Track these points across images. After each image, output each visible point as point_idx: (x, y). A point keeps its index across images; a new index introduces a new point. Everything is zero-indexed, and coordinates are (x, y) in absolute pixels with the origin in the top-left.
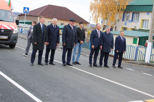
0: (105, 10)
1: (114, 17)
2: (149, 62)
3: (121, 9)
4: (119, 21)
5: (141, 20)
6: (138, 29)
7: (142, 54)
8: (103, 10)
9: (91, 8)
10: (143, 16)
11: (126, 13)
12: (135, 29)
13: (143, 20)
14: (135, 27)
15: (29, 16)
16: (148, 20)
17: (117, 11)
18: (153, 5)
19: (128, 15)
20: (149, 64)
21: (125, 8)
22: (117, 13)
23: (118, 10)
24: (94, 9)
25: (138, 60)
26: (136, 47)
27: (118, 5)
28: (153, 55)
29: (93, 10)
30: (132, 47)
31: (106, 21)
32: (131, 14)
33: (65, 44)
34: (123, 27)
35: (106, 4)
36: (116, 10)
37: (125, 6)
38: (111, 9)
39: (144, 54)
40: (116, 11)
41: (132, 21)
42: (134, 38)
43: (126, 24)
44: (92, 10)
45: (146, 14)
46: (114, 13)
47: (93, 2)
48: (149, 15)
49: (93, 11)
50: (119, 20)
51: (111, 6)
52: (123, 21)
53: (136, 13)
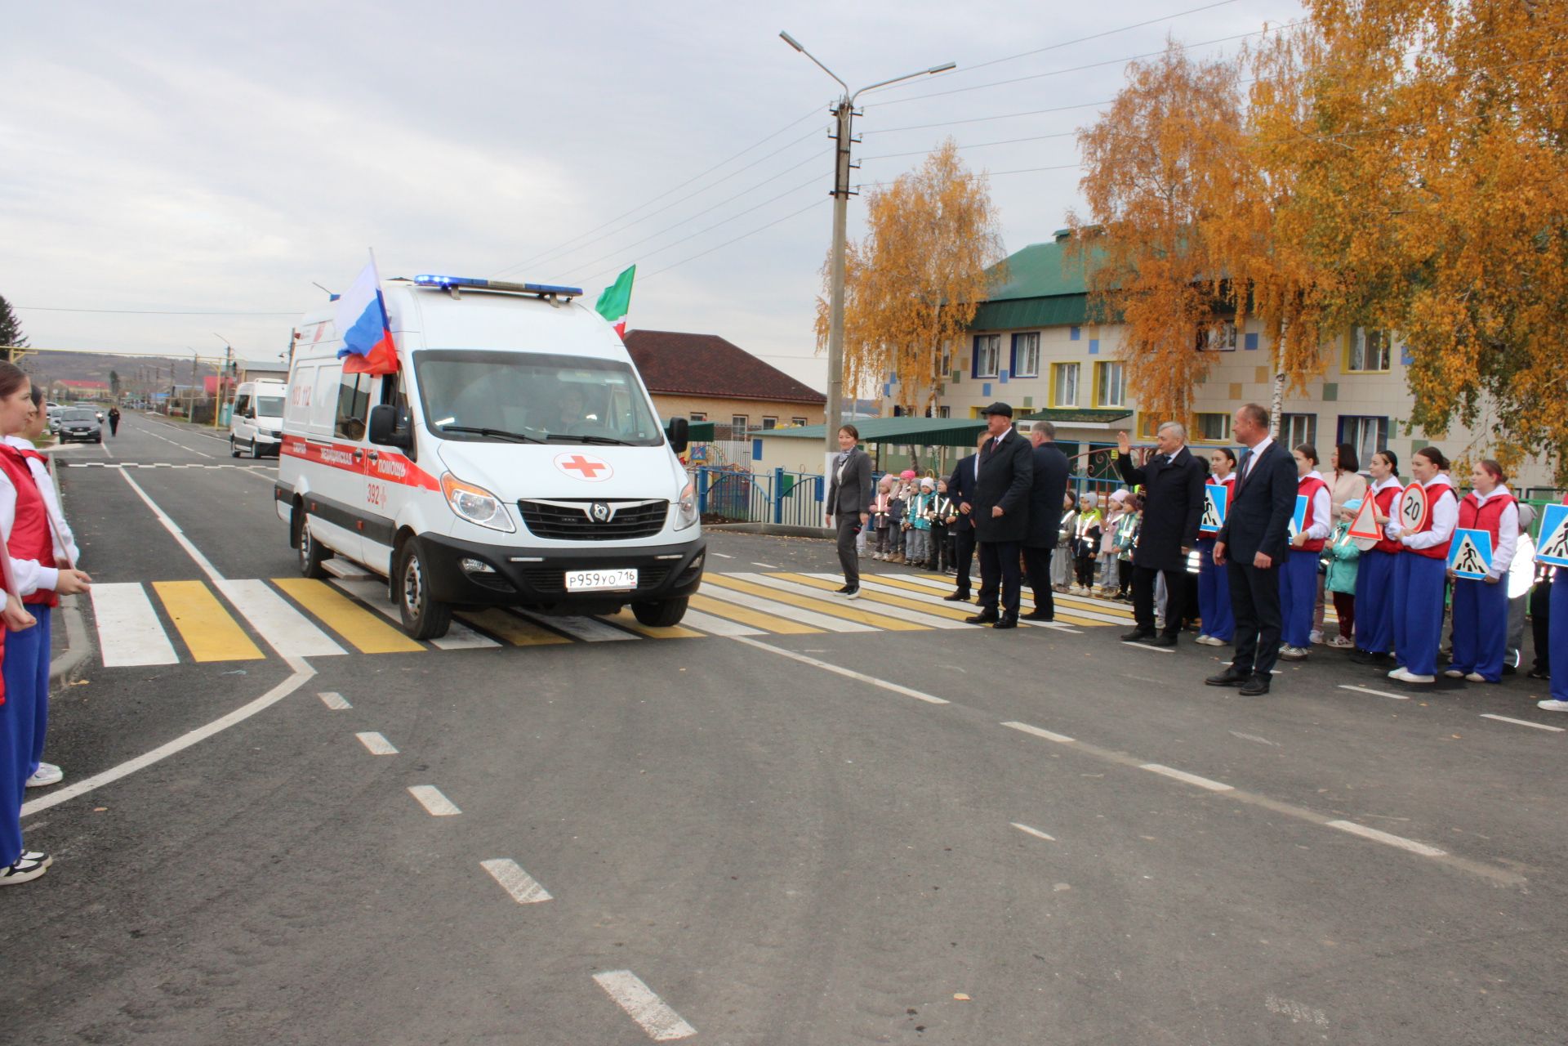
3: (955, 323)
4: (956, 377)
5: (1049, 366)
6: (1039, 410)
9: (823, 329)
10: (1056, 346)
11: (987, 340)
12: (1029, 411)
13: (1059, 367)
14: (1028, 400)
16: (1079, 364)
19: (994, 349)
21: (972, 316)
23: (945, 329)
27: (939, 302)
32: (1005, 344)
34: (978, 409)
37: (969, 304)
40: (935, 331)
41: (1012, 375)
43: (987, 390)
45: (1066, 334)
48: (1077, 339)
50: (958, 373)
52: (974, 375)
53: (1029, 334)
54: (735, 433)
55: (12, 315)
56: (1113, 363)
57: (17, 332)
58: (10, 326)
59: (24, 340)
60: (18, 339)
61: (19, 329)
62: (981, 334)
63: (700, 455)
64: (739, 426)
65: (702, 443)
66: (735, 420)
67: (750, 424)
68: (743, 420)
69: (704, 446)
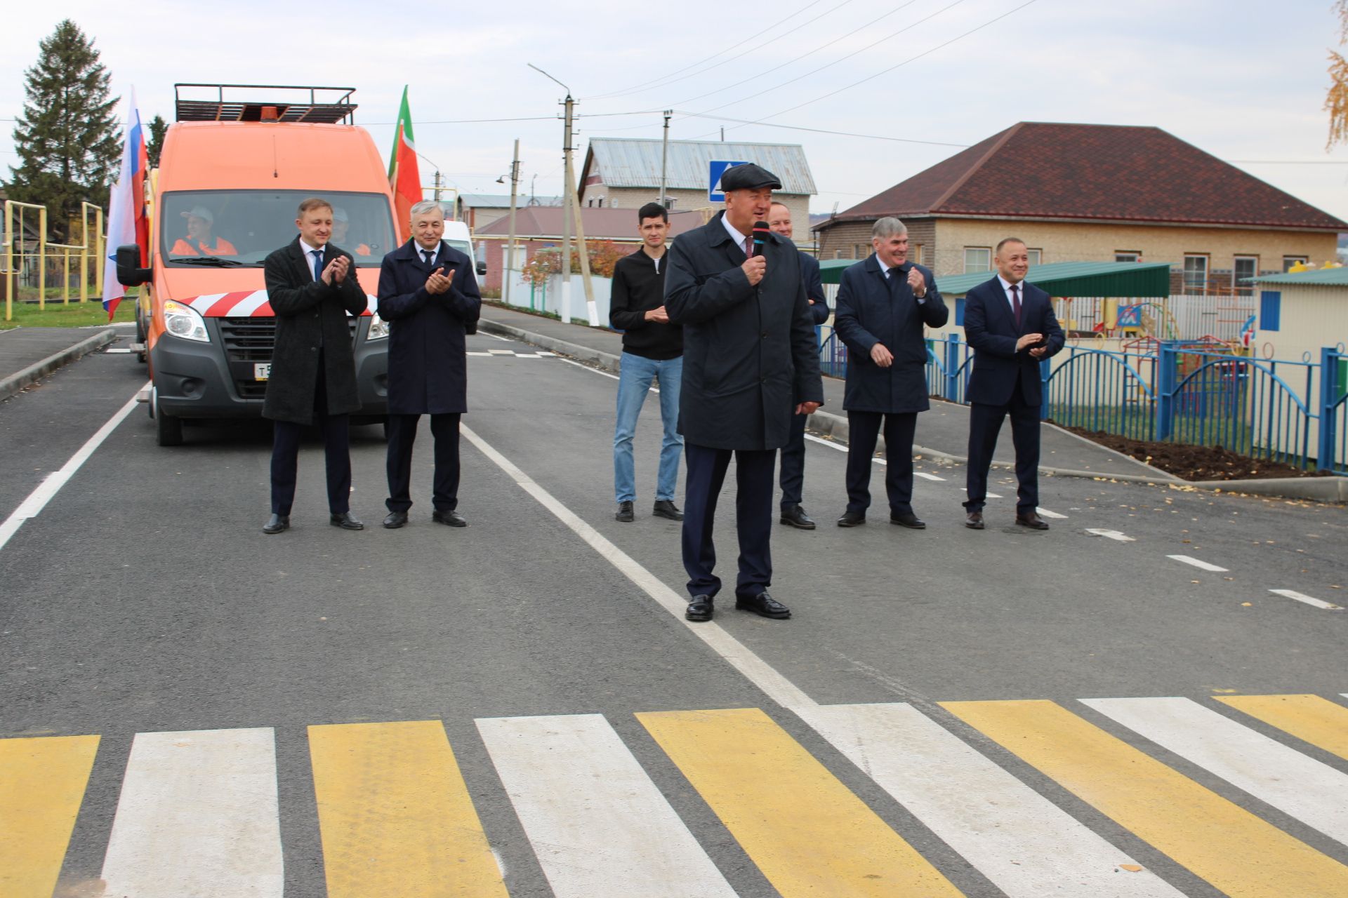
54: (1187, 282)
63: (1131, 319)
64: (1194, 271)
65: (1134, 300)
66: (1188, 262)
67: (1213, 267)
68: (1201, 262)
69: (1139, 305)
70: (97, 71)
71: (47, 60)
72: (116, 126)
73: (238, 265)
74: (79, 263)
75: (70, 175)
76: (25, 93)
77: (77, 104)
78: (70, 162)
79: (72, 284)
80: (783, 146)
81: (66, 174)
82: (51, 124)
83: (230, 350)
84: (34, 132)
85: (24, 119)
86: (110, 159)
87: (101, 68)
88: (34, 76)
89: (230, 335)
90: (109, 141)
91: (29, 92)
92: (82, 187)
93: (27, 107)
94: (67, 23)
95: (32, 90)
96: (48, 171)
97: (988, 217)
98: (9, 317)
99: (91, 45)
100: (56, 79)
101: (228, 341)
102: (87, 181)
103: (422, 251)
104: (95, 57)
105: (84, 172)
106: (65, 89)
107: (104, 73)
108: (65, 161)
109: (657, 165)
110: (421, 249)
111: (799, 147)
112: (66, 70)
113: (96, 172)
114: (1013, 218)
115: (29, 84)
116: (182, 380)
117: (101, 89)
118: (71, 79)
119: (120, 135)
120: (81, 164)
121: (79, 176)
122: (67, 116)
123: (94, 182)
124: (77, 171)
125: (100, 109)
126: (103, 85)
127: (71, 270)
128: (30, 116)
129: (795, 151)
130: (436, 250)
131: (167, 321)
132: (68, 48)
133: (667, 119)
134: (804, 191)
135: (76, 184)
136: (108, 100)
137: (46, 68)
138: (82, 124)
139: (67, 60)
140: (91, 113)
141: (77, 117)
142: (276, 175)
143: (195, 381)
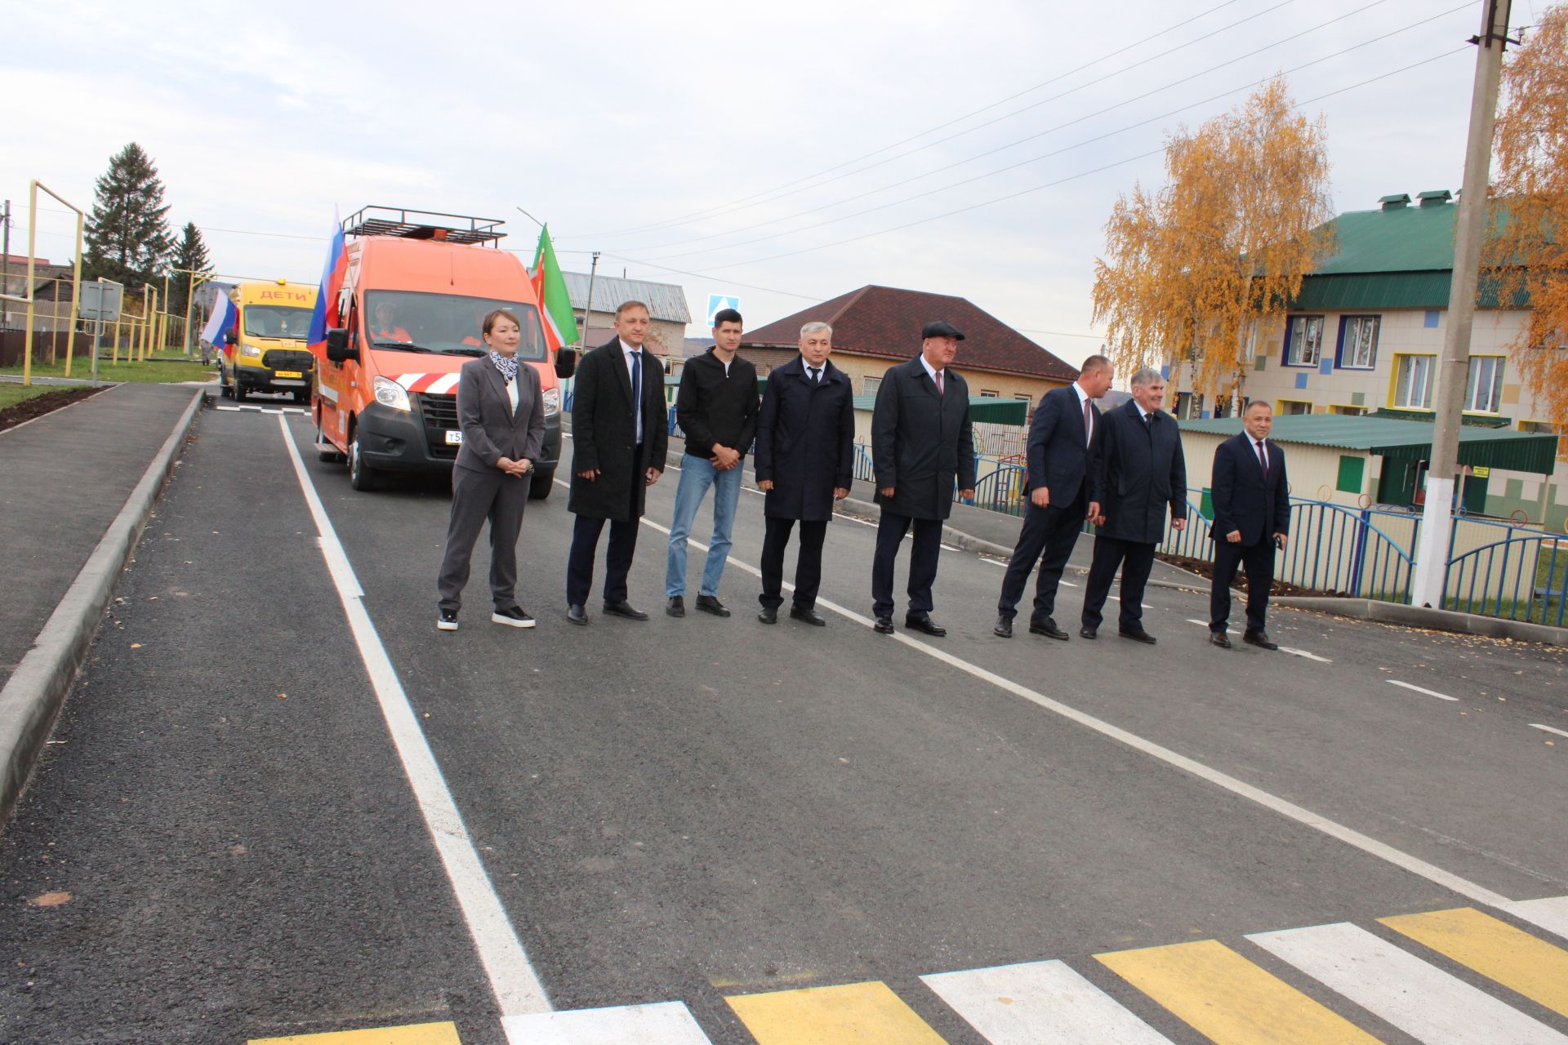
0: (1178, 304)
1: (1231, 344)
2: (1435, 606)
3: (1274, 298)
4: (1260, 364)
5: (1391, 357)
6: (1372, 409)
7: (1394, 554)
8: (1170, 305)
9: (1102, 296)
10: (1402, 333)
11: (1303, 320)
12: (1357, 409)
13: (1405, 358)
14: (1359, 397)
15: (765, 353)
16: (1432, 357)
17: (1247, 311)
18: (1450, 271)
19: (1313, 333)
20: (1434, 613)
21: (1295, 292)
22: (1249, 320)
23: (1258, 306)
24: (1117, 301)
25: (1365, 588)
26: (1358, 514)
27: (1252, 273)
28: (1463, 558)
29: (1114, 306)
30: (1328, 511)
31: (1186, 366)
32: (1331, 326)
33: (890, 492)
34: (1285, 403)
35: (1186, 270)
36: (1245, 301)
37: (1295, 277)
38: (1214, 297)
39: (1407, 554)
40: (1244, 307)
41: (1338, 365)
42: (1342, 458)
43: (1301, 382)
44: (1105, 308)
45: (1418, 319)
46: (1231, 320)
47: (1112, 263)
48: (1435, 325)
49: (1110, 315)
50: (1264, 358)
51: (1216, 283)
52: (1285, 363)
53: (1362, 317)
55: (200, 243)
56: (1484, 358)
57: (204, 261)
58: (197, 255)
59: (210, 269)
60: (206, 267)
61: (207, 257)
62: (1297, 313)
70: (153, 183)
71: (115, 172)
72: (166, 227)
73: (428, 351)
74: (129, 331)
75: (126, 262)
76: (95, 195)
77: (135, 208)
78: (127, 251)
79: (121, 345)
80: (668, 286)
81: (123, 260)
82: (115, 220)
83: (427, 419)
84: (99, 226)
85: (93, 216)
86: (158, 252)
87: (158, 182)
88: (103, 183)
89: (428, 407)
90: (159, 238)
91: (98, 195)
92: (135, 271)
93: (95, 207)
94: (133, 145)
95: (101, 193)
96: (109, 257)
97: (848, 352)
98: (93, 369)
99: (151, 163)
100: (120, 187)
101: (426, 411)
102: (139, 267)
103: (809, 368)
104: (153, 173)
105: (137, 260)
106: (126, 195)
107: (159, 186)
108: (123, 251)
109: (586, 292)
110: (808, 365)
111: (681, 287)
112: (129, 181)
113: (147, 261)
114: (865, 354)
115: (98, 189)
116: (386, 440)
117: (156, 198)
118: (132, 188)
119: (168, 234)
120: (135, 253)
121: (133, 263)
122: (127, 216)
123: (145, 269)
124: (132, 258)
125: (154, 213)
126: (158, 195)
127: (121, 334)
128: (97, 213)
129: (677, 289)
130: (823, 368)
131: (377, 392)
132: (132, 164)
133: (595, 258)
134: (682, 320)
135: (130, 269)
136: (161, 207)
137: (114, 178)
138: (138, 223)
139: (131, 173)
140: (145, 215)
141: (136, 218)
142: (452, 284)
143: (397, 442)
